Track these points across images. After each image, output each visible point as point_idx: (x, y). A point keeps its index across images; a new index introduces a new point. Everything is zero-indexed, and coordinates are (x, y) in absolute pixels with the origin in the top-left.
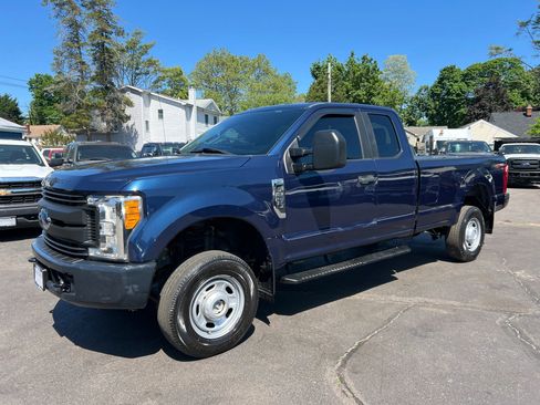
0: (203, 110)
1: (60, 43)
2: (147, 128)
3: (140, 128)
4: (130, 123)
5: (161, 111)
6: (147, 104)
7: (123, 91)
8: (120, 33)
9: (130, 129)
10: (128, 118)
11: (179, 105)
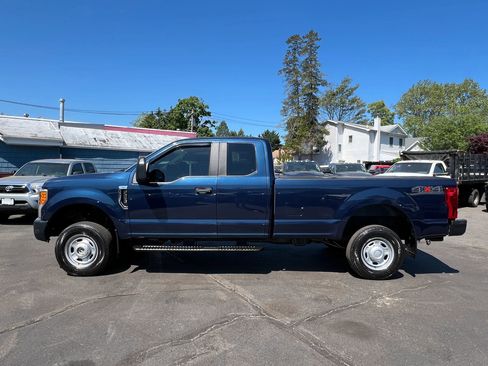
0: (387, 134)
1: (287, 96)
2: (340, 150)
3: (334, 150)
4: (326, 147)
5: (351, 137)
6: (341, 132)
7: (324, 124)
8: (324, 84)
9: (328, 151)
10: (326, 143)
11: (364, 131)
